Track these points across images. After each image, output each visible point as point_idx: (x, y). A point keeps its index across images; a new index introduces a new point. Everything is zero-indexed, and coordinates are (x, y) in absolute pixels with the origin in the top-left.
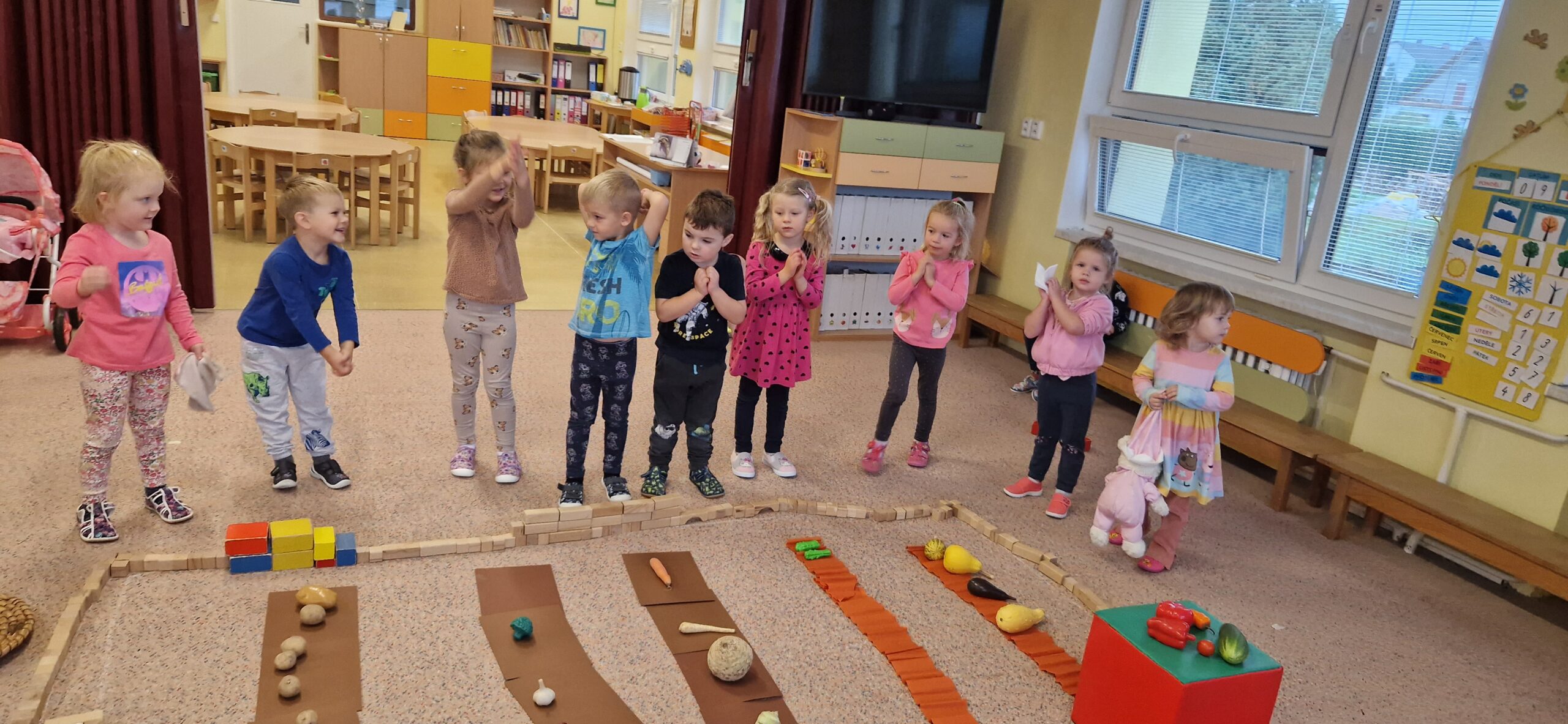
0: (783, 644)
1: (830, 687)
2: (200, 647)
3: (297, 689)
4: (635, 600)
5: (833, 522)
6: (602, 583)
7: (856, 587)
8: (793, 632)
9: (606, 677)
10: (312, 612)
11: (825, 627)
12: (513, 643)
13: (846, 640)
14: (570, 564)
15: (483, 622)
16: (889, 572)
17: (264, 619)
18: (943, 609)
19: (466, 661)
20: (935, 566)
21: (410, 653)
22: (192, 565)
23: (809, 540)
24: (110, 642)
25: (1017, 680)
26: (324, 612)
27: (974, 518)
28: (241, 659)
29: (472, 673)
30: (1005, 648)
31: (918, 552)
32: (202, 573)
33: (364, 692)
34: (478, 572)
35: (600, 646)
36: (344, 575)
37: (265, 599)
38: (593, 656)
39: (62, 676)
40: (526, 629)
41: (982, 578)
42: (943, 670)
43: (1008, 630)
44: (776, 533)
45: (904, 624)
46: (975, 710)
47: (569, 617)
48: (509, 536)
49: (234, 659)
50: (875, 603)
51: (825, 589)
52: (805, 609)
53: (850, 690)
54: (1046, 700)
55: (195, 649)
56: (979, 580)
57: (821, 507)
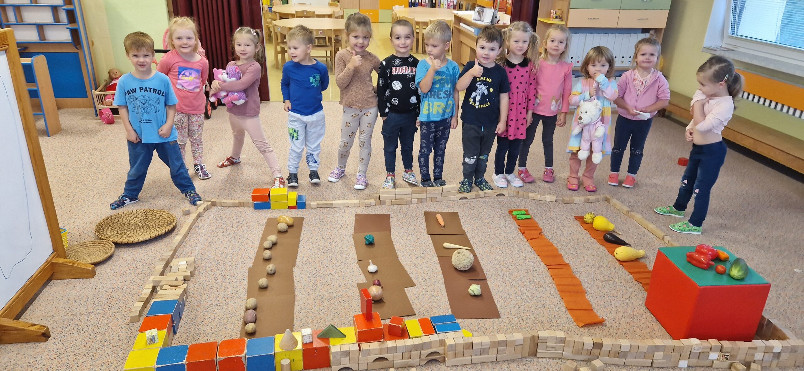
0: (494, 257)
1: (513, 278)
2: (237, 238)
3: (269, 256)
4: (425, 232)
5: (537, 203)
6: (412, 224)
7: (540, 233)
8: (501, 252)
9: (403, 264)
10: (282, 226)
11: (518, 251)
12: (365, 245)
13: (527, 258)
14: (399, 214)
15: (354, 236)
16: (561, 228)
17: (264, 228)
18: (587, 247)
19: (343, 251)
20: (588, 226)
21: (320, 246)
22: (240, 205)
23: (521, 210)
24: (204, 232)
25: (620, 284)
26: (287, 227)
27: (618, 204)
28: (251, 243)
29: (344, 256)
30: (617, 268)
31: (580, 219)
32: (244, 208)
33: (297, 260)
34: (356, 215)
35: (404, 250)
36: (300, 213)
37: (266, 220)
38: (399, 254)
39: (183, 244)
40: (371, 240)
41: (615, 234)
42: (577, 276)
43: (620, 259)
44: (505, 206)
45: (562, 253)
46: (590, 295)
47: (393, 237)
48: (373, 201)
49: (249, 243)
50: (549, 242)
51: (523, 233)
52: (510, 242)
53: (523, 280)
54: (633, 295)
55: (235, 238)
56: (610, 234)
57: (531, 195)
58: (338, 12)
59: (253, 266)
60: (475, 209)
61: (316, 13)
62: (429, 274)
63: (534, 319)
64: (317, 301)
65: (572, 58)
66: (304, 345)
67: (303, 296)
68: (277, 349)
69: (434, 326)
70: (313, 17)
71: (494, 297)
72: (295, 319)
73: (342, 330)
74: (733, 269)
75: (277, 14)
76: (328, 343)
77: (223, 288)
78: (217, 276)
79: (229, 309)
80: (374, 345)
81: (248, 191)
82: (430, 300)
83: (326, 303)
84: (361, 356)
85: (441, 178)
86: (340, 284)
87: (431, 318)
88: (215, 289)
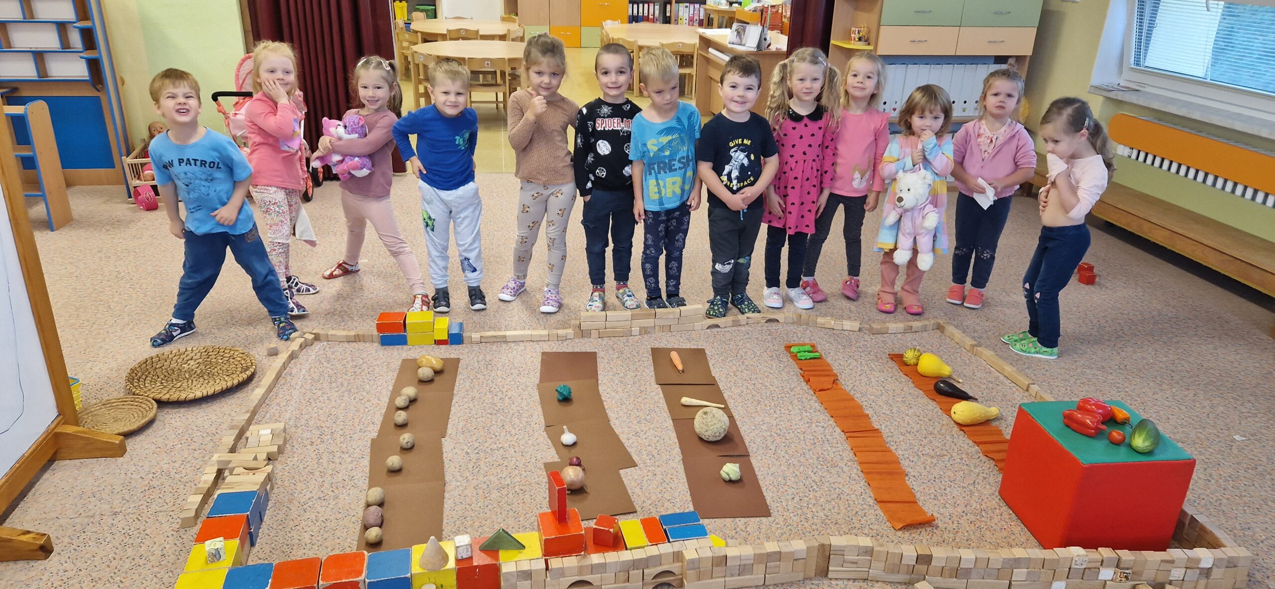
0: (761, 419)
1: (790, 452)
2: (352, 390)
3: (404, 420)
4: (653, 380)
5: (830, 333)
6: (631, 367)
7: (835, 381)
8: (772, 411)
9: (617, 431)
10: (425, 372)
11: (799, 409)
12: (557, 402)
13: (814, 420)
14: (611, 352)
15: (539, 387)
16: (868, 372)
17: (395, 376)
18: (908, 403)
19: (521, 412)
20: (910, 370)
21: (485, 404)
22: (358, 339)
23: (804, 344)
24: (299, 383)
25: (959, 461)
26: (433, 373)
27: (957, 334)
28: (376, 400)
29: (525, 419)
30: (956, 436)
31: (898, 358)
32: (364, 344)
33: (449, 426)
34: (544, 354)
35: (619, 409)
36: (453, 351)
37: (399, 362)
38: (611, 415)
39: (267, 401)
40: (566, 393)
41: (952, 381)
42: (892, 448)
43: (960, 421)
44: (778, 339)
45: (869, 412)
46: (912, 479)
47: (601, 388)
48: (570, 331)
49: (372, 399)
50: (848, 394)
51: (808, 381)
52: (787, 395)
53: (807, 456)
54: (980, 477)
55: (350, 391)
56: (944, 382)
57: (820, 320)
58: (515, 32)
59: (378, 436)
61: (481, 33)
62: (659, 448)
63: (823, 516)
64: (480, 492)
65: (885, 103)
66: (458, 561)
67: (459, 484)
68: (416, 568)
69: (665, 531)
70: (476, 39)
71: (761, 483)
72: (445, 521)
73: (519, 536)
74: (1137, 436)
75: (419, 34)
76: (497, 559)
77: (330, 472)
78: (321, 452)
79: (340, 506)
80: (570, 562)
81: (372, 316)
82: (660, 488)
83: (495, 495)
84: (549, 579)
85: (678, 295)
86: (518, 464)
87: (661, 516)
88: (317, 473)
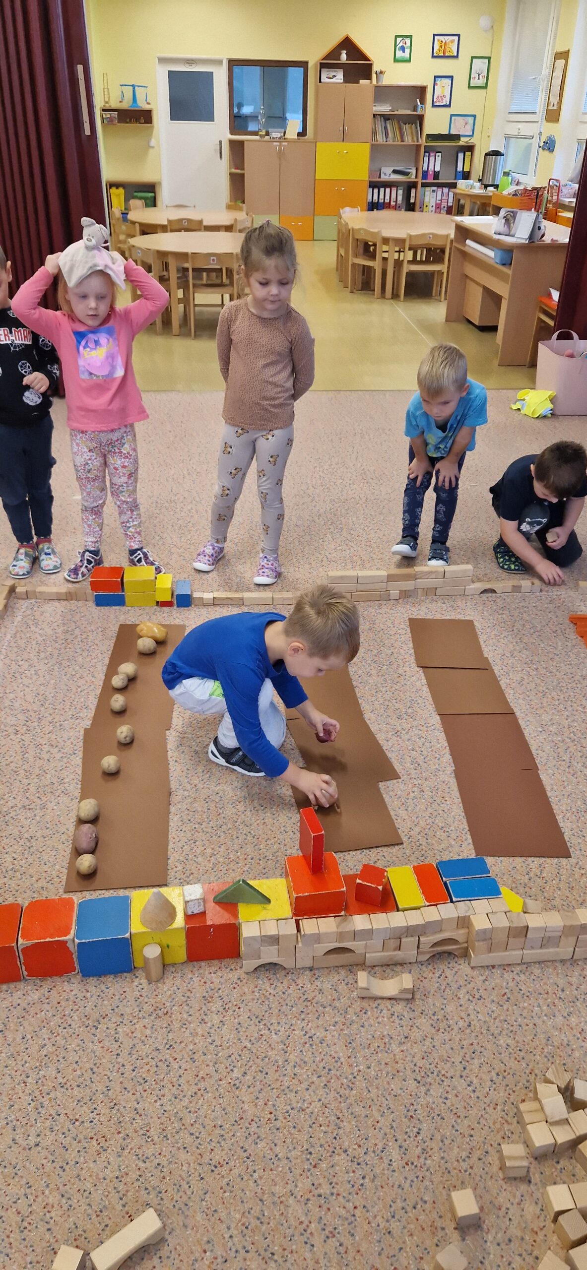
0: (549, 717)
2: (63, 663)
3: (122, 705)
4: (413, 660)
6: (386, 642)
9: (374, 728)
10: (145, 644)
22: (69, 597)
24: (4, 651)
26: (155, 644)
28: (90, 676)
32: (76, 603)
33: (175, 714)
35: (374, 699)
36: (178, 615)
37: (116, 629)
38: (365, 706)
44: (562, 608)
49: (85, 675)
59: (92, 724)
60: (506, 612)
61: (205, 223)
62: (425, 753)
66: (188, 917)
67: (186, 793)
68: (136, 926)
69: (445, 883)
70: (199, 230)
71: (554, 806)
76: (235, 915)
78: (27, 743)
80: (327, 925)
84: (300, 944)
87: (441, 863)
